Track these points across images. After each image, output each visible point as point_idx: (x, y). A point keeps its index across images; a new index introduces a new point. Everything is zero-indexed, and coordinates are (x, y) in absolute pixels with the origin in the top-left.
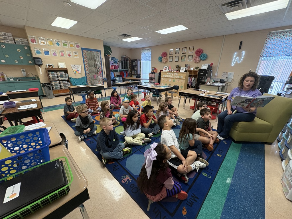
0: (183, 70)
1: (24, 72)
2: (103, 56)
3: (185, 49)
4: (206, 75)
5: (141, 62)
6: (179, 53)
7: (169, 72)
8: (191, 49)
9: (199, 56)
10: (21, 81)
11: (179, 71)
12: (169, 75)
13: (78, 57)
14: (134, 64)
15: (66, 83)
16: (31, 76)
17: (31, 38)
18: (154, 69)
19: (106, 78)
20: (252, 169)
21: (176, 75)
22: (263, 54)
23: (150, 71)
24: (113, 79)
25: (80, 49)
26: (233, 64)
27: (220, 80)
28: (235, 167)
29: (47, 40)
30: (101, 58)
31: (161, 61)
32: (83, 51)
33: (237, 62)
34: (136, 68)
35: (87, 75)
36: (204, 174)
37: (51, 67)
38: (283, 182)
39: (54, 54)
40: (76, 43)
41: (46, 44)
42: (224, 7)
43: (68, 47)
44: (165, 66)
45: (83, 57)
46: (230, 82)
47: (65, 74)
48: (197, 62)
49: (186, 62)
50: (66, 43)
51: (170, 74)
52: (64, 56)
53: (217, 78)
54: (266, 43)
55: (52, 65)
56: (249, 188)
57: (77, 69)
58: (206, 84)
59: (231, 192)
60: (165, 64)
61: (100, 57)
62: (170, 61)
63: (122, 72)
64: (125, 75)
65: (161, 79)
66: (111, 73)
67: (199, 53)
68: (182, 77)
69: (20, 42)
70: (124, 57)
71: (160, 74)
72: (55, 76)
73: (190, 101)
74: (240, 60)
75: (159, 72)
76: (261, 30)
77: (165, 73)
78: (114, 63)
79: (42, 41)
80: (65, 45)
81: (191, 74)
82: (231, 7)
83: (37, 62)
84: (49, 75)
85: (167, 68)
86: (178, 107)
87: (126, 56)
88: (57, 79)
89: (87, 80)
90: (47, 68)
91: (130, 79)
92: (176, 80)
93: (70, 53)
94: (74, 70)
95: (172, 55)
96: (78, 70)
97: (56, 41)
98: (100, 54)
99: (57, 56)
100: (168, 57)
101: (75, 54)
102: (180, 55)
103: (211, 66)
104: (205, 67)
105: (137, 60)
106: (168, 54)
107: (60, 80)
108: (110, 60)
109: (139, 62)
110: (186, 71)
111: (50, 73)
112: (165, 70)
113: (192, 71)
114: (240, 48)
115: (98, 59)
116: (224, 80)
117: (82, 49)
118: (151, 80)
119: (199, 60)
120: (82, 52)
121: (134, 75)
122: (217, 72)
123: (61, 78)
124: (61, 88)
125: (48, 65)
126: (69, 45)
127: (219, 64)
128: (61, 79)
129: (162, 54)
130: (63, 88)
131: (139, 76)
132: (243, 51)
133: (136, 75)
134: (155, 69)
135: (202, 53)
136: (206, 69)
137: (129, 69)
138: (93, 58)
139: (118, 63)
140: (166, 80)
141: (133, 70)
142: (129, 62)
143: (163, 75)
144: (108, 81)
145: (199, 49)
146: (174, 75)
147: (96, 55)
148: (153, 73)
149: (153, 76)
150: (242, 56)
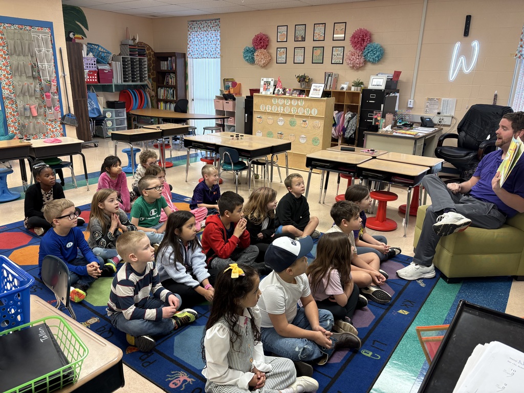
0: (316, 90)
3: (322, 27)
4: (382, 105)
6: (303, 39)
7: (277, 96)
8: (339, 30)
9: (361, 50)
11: (308, 93)
12: (278, 105)
14: (164, 66)
18: (230, 84)
19: (72, 112)
21: (297, 106)
23: (216, 89)
24: (97, 116)
26: (452, 76)
27: (422, 119)
30: (54, 48)
31: (252, 61)
33: (461, 70)
34: (173, 80)
35: (7, 102)
36: (365, 352)
44: (265, 79)
46: (449, 126)
48: (356, 68)
49: (327, 67)
51: (281, 102)
60: (263, 70)
61: (50, 46)
62: (279, 60)
63: (124, 92)
64: (135, 103)
65: (255, 116)
67: (362, 40)
68: (314, 112)
70: (131, 42)
71: (249, 102)
73: (339, 182)
74: (468, 64)
75: (246, 93)
77: (265, 100)
78: (98, 62)
81: (341, 101)
85: (272, 83)
87: (137, 41)
89: (5, 121)
92: (299, 121)
95: (284, 45)
98: (52, 34)
100: (273, 50)
102: (309, 44)
103: (396, 79)
104: (377, 82)
105: (175, 56)
106: (273, 38)
108: (84, 53)
109: (180, 62)
110: (326, 94)
112: (266, 89)
113: (344, 92)
114: (466, 33)
115: (44, 50)
116: (431, 121)
118: (222, 121)
119: (362, 60)
121: (166, 101)
122: (412, 98)
129: (254, 40)
131: (182, 106)
132: (474, 40)
133: (171, 102)
134: (234, 84)
135: (370, 41)
136: (383, 87)
137: (148, 82)
138: (27, 47)
139: (110, 64)
140: (270, 120)
141: (162, 87)
142: (149, 60)
143: (258, 105)
144: (79, 123)
145: (361, 30)
146: (291, 105)
147: (38, 39)
148: (227, 97)
149: (228, 106)
150: (473, 55)
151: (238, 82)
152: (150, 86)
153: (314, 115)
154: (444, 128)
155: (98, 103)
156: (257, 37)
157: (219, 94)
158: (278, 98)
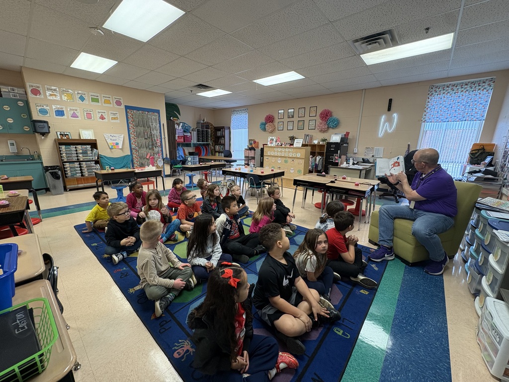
0: (298, 143)
1: (14, 145)
2: (164, 120)
3: (303, 110)
4: (339, 151)
5: (232, 130)
6: (293, 117)
7: (277, 146)
8: (313, 111)
9: (325, 121)
10: (5, 161)
11: (293, 145)
12: (278, 151)
13: (118, 121)
14: (219, 134)
15: (93, 166)
16: (26, 152)
17: (32, 86)
18: (253, 142)
19: (168, 157)
20: (424, 317)
21: (288, 152)
22: (426, 119)
23: (246, 145)
24: (182, 159)
25: (123, 107)
26: (381, 134)
27: (363, 159)
28: (394, 314)
29: (63, 92)
30: (160, 123)
31: (264, 130)
32: (128, 110)
33: (386, 131)
34: (223, 141)
35: (134, 151)
36: (337, 330)
37: (66, 138)
38: (480, 340)
39: (74, 116)
40: (116, 97)
41: (59, 97)
42: (357, 44)
43: (100, 104)
44: (271, 138)
45: (127, 121)
47: (92, 150)
48: (323, 131)
49: (306, 131)
50: (97, 96)
51: (279, 150)
52: (93, 119)
53: (357, 156)
54: (428, 102)
55: (68, 135)
56: (421, 356)
57: (115, 142)
58: (339, 166)
59: (389, 365)
60: (270, 133)
61: (158, 122)
62: (279, 129)
63: (197, 147)
64: (203, 152)
65: (265, 158)
66: (178, 150)
67: (326, 116)
68: (299, 155)
69: (11, 94)
70: (202, 122)
71: (262, 150)
72: (72, 154)
73: (313, 195)
74: (391, 127)
75: (261, 146)
76: (419, 82)
77: (271, 149)
78: (184, 132)
79: (52, 93)
80: (95, 100)
81: (315, 150)
82: (368, 45)
83: (39, 128)
84: (60, 151)
85: (275, 140)
86: (293, 206)
87: (205, 121)
88: (75, 159)
89: (132, 161)
90: (58, 139)
91: (211, 160)
92: (290, 160)
93: (103, 114)
94: (109, 143)
95: (282, 120)
96: (117, 144)
97: (78, 93)
98: (159, 116)
99: (80, 118)
100: (276, 123)
101: (113, 116)
102: (296, 119)
103: (346, 137)
104: (336, 138)
105: (224, 128)
106: (276, 117)
107: (81, 160)
108: (177, 127)
109: (227, 132)
110: (303, 145)
111: (63, 147)
112: (271, 143)
113: (316, 145)
114: (389, 109)
115: (154, 124)
116: (368, 160)
117: (127, 107)
118: (248, 160)
119: (326, 127)
120: (127, 112)
121: (219, 152)
122: (356, 147)
123: (83, 156)
124: (82, 175)
125: (60, 135)
126: (103, 100)
127: (358, 134)
128: (84, 158)
129: (265, 118)
130: (86, 174)
132: (394, 113)
133: (222, 152)
134: (255, 142)
135: (331, 116)
136: (339, 141)
137: (210, 142)
138: (145, 122)
139: (190, 133)
140: (273, 160)
141: (217, 145)
142: (211, 131)
143: (267, 152)
144: (171, 162)
145: (325, 110)
146: (285, 151)
147: (151, 119)
148: (251, 149)
149: (251, 154)
150: (394, 121)
151: (257, 141)
152: (211, 144)
153: (298, 157)
156: (267, 116)
157: (247, 148)
158: (278, 148)
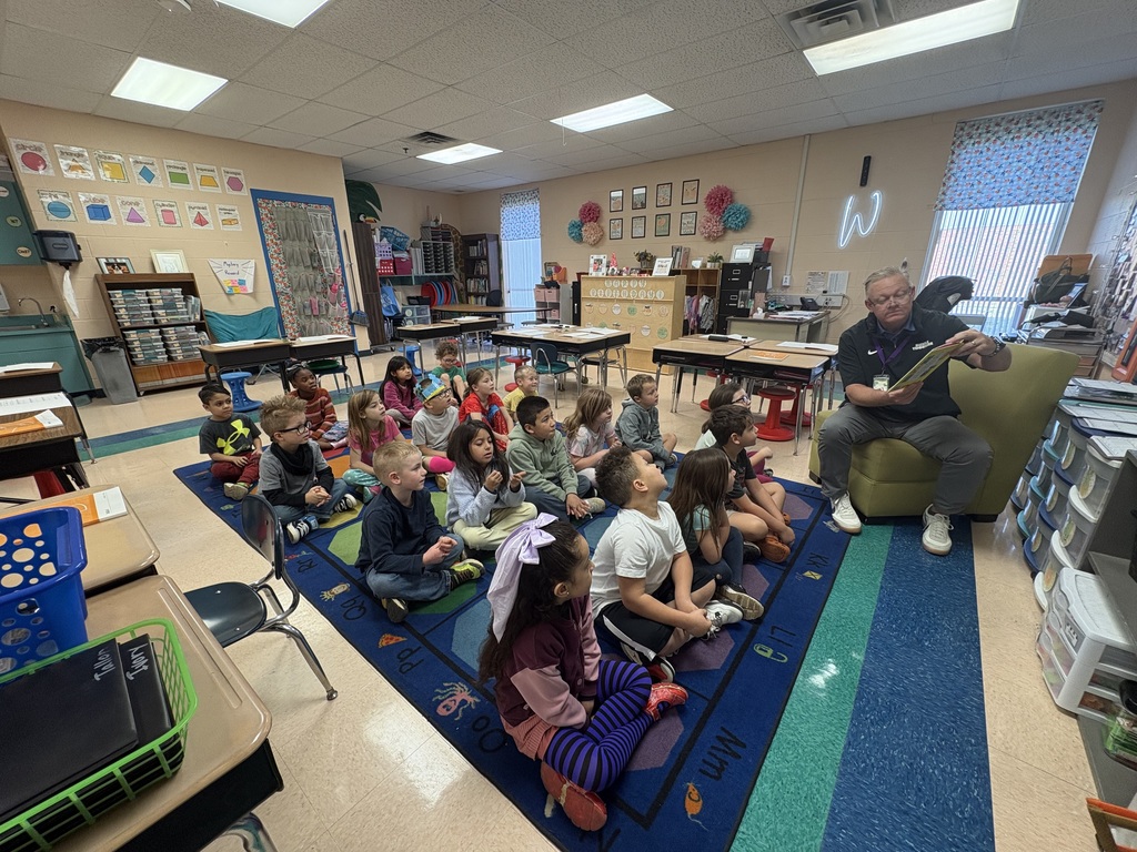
0: (662, 266)
2: (345, 224)
3: (667, 188)
4: (750, 283)
5: (503, 243)
6: (644, 206)
7: (611, 277)
8: (689, 190)
9: (719, 214)
11: (651, 272)
12: (612, 288)
13: (238, 228)
14: (474, 251)
15: (193, 336)
16: (30, 309)
17: (24, 148)
18: (553, 268)
19: (362, 309)
20: (934, 616)
21: (639, 288)
22: (945, 202)
23: (537, 277)
24: (393, 314)
25: (246, 193)
26: (843, 241)
27: (802, 300)
28: (873, 614)
29: (99, 160)
30: (336, 231)
31: (579, 239)
32: (260, 201)
33: (856, 232)
34: (485, 268)
35: (282, 298)
36: (761, 649)
37: (120, 272)
38: (1042, 651)
39: (134, 218)
40: (227, 169)
41: (91, 173)
42: (798, 23)
43: (192, 189)
44: (595, 257)
45: (260, 226)
46: (839, 308)
47: (185, 299)
48: (713, 238)
49: (675, 239)
50: (184, 168)
51: (616, 284)
52: (178, 224)
53: (788, 293)
54: (952, 162)
55: (124, 264)
56: (927, 687)
57: (236, 278)
58: (750, 318)
59: (865, 706)
60: (593, 248)
61: (332, 228)
62: (614, 235)
63: (426, 284)
64: (440, 297)
65: (583, 304)
66: (383, 292)
67: (720, 201)
68: (660, 295)
70: (433, 224)
71: (577, 287)
72: (140, 309)
73: (695, 384)
74: (865, 226)
75: (572, 278)
77: (596, 283)
78: (394, 249)
79: (74, 163)
80: (179, 178)
81: (694, 282)
83: (55, 251)
84: (112, 303)
85: (605, 261)
87: (440, 223)
88: (149, 321)
89: (281, 322)
91: (461, 313)
92: (640, 308)
93: (201, 211)
94: (222, 280)
95: (619, 215)
96: (242, 283)
97: (136, 162)
98: (334, 213)
99: (147, 224)
100: (605, 224)
101: (227, 217)
102: (651, 211)
103: (767, 249)
104: (743, 254)
105: (485, 238)
106: (605, 209)
107: (164, 322)
108: (376, 238)
109: (492, 246)
110: (673, 273)
111: (118, 294)
112: (597, 270)
113: (697, 270)
114: (864, 182)
115: (324, 233)
116: (814, 302)
117: (256, 194)
118: (545, 311)
119: (721, 227)
120: (257, 206)
121: (477, 295)
122: (788, 273)
123: (167, 313)
124: (170, 358)
125: (107, 264)
126: (198, 178)
127: (792, 243)
128: (169, 317)
129: (580, 211)
130: (179, 355)
131: (496, 298)
132: (874, 190)
133: (483, 296)
134: (558, 269)
135: (731, 202)
136: (750, 260)
137: (454, 272)
138: (302, 229)
139: (408, 251)
140: (603, 307)
141: (471, 278)
142: (456, 246)
143: (587, 290)
144: (371, 322)
145: (718, 187)
146: (629, 288)
147: (316, 219)
148: (549, 284)
149: (551, 296)
150: (873, 212)
151: (563, 266)
152: (457, 276)
153: (659, 299)
154: (832, 311)
155: (395, 299)
156: (585, 207)
157: (540, 282)
158: (612, 279)
